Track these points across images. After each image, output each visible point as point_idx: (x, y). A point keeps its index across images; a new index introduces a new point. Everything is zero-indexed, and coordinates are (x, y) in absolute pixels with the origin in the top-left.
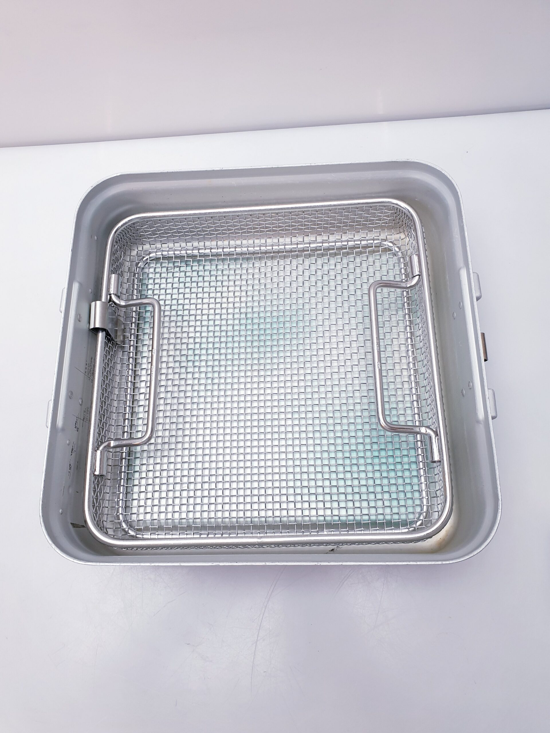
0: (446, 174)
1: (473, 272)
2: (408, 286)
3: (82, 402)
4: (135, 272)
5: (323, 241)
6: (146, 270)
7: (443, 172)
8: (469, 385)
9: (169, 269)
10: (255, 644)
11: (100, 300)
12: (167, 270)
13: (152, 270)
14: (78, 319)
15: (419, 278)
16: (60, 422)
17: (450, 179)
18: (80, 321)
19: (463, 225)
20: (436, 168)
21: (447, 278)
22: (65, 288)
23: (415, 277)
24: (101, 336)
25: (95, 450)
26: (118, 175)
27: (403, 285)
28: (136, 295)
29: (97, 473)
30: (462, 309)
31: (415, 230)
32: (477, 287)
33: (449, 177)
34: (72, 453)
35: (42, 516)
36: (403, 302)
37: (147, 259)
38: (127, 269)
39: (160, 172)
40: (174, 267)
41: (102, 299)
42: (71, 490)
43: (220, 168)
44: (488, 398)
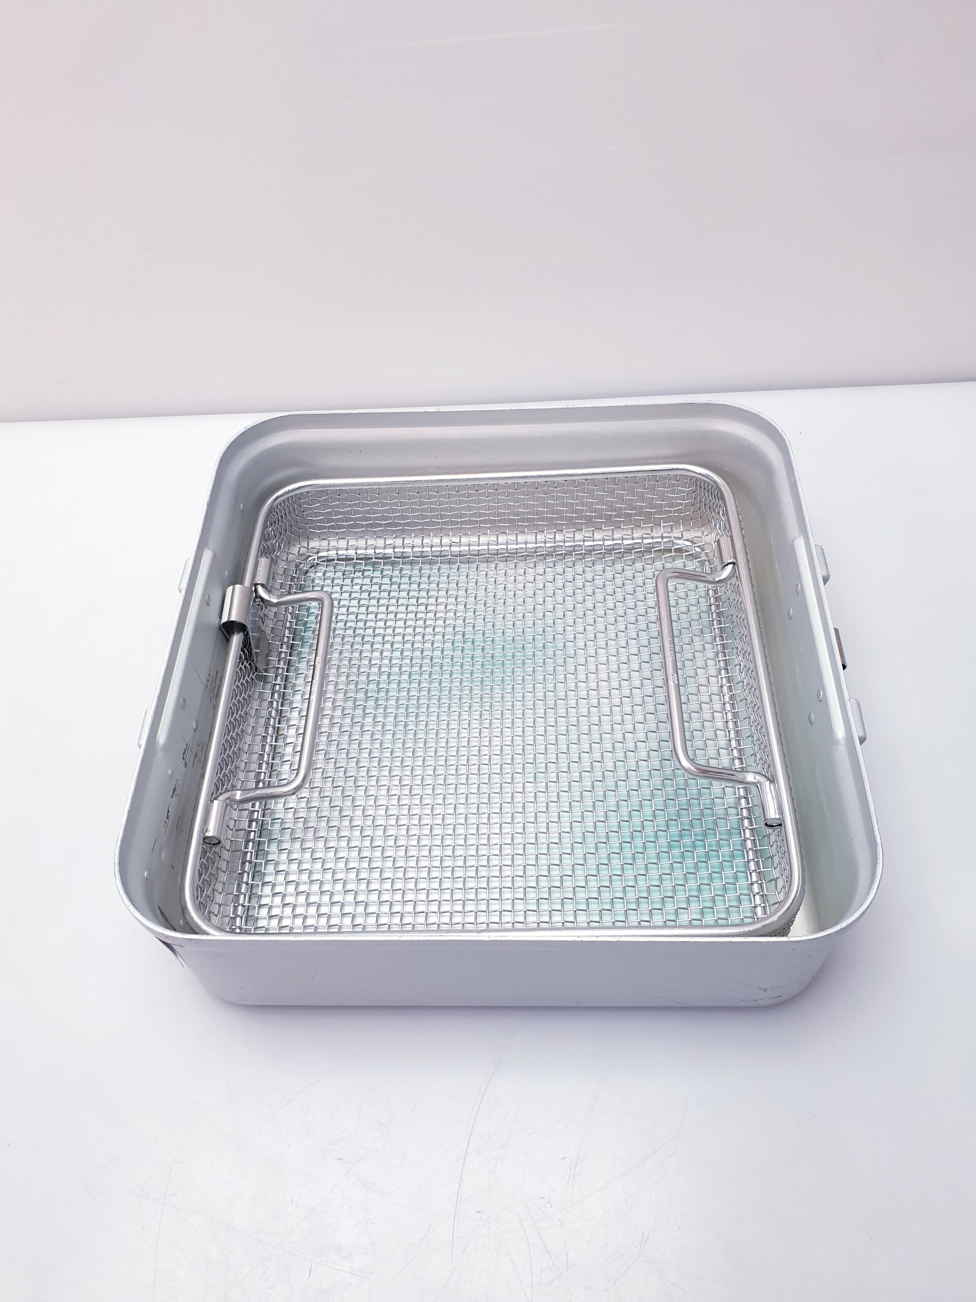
0: (765, 418)
1: (815, 546)
2: (717, 580)
3: (197, 726)
4: (294, 575)
5: (585, 539)
6: (312, 575)
7: (762, 416)
8: (818, 696)
9: (346, 573)
10: (462, 1161)
11: (241, 583)
12: (343, 574)
13: (320, 574)
14: (206, 601)
15: (734, 566)
16: (162, 737)
17: (773, 423)
18: (208, 604)
19: (795, 479)
20: (750, 411)
21: (777, 567)
22: (190, 559)
23: (726, 567)
24: (236, 640)
25: (212, 798)
27: (710, 578)
28: (290, 622)
29: (210, 834)
30: (800, 593)
31: (726, 514)
32: (823, 563)
33: (770, 421)
34: (173, 794)
35: (119, 864)
36: (711, 619)
37: (314, 559)
38: (281, 571)
40: (355, 571)
41: (244, 582)
42: (164, 855)
44: (850, 704)
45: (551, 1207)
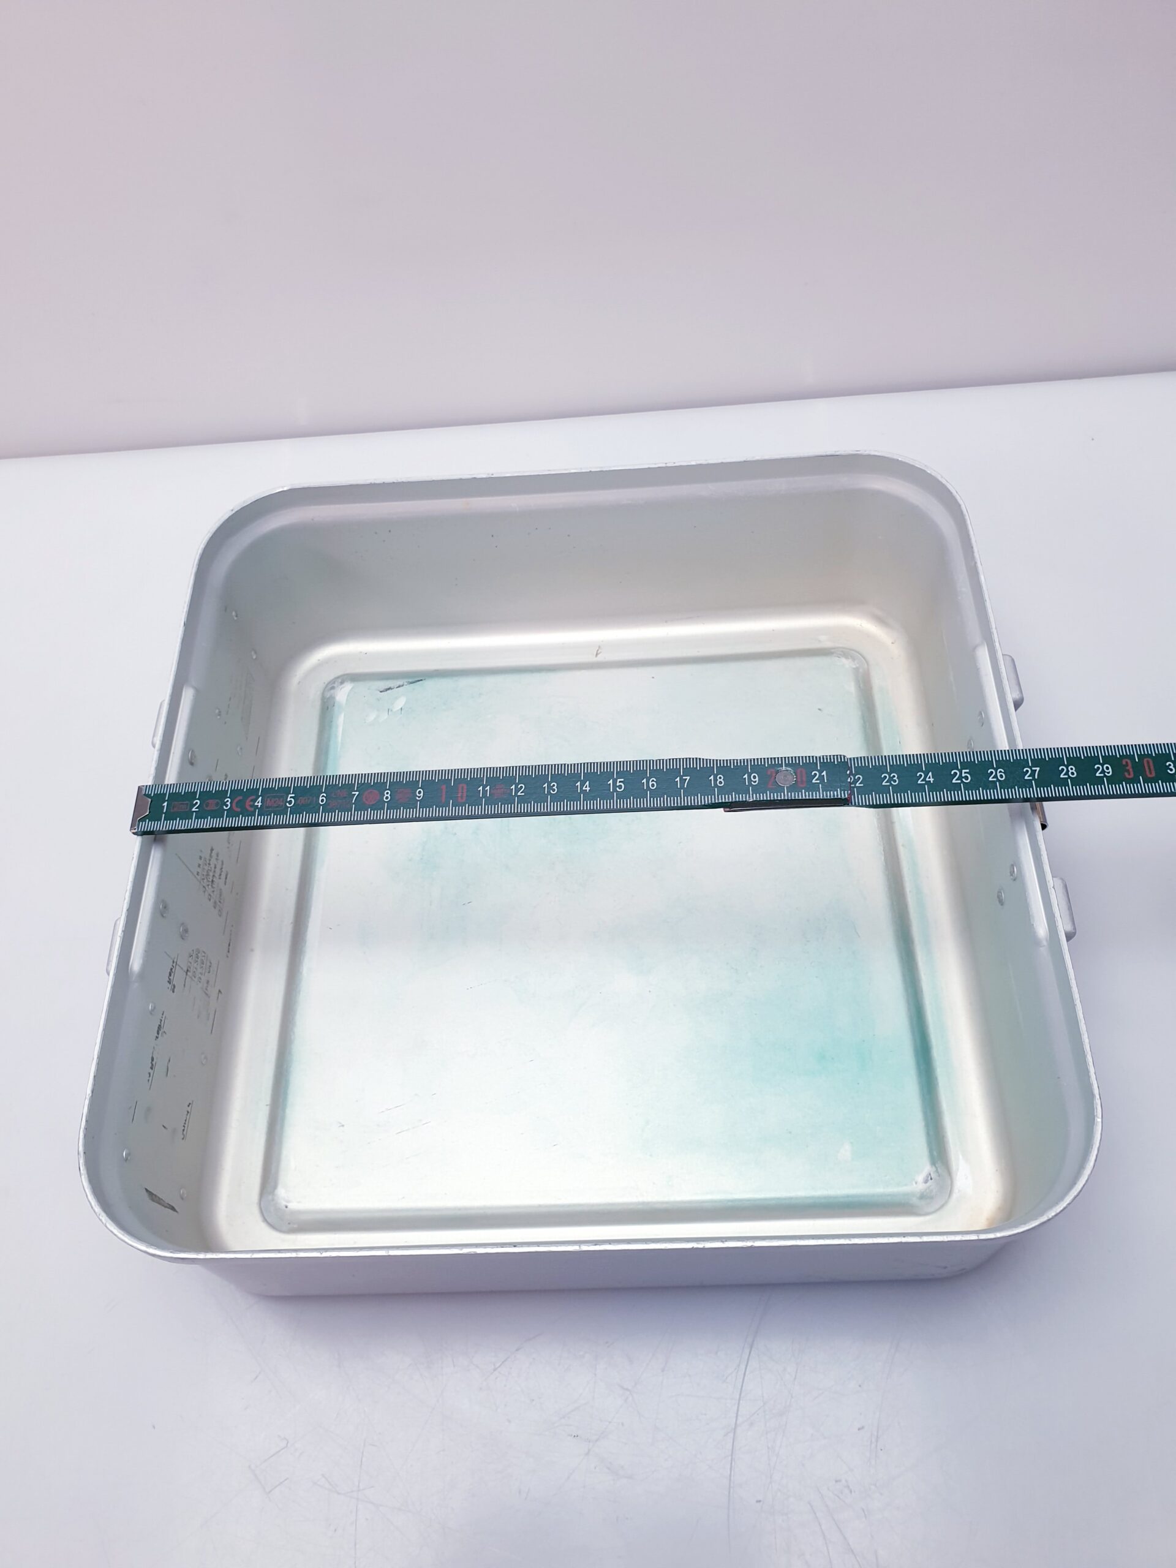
0: (933, 474)
1: (1003, 655)
3: (186, 932)
7: (929, 472)
8: (1012, 873)
10: (731, 1435)
14: (189, 759)
16: (136, 963)
17: (944, 482)
18: (192, 764)
19: (976, 563)
20: (913, 464)
22: (164, 700)
26: (285, 489)
30: (985, 724)
32: (1014, 682)
33: (940, 479)
34: (158, 1034)
39: (368, 482)
43: (488, 474)
44: (1053, 887)
45: (851, 1492)
